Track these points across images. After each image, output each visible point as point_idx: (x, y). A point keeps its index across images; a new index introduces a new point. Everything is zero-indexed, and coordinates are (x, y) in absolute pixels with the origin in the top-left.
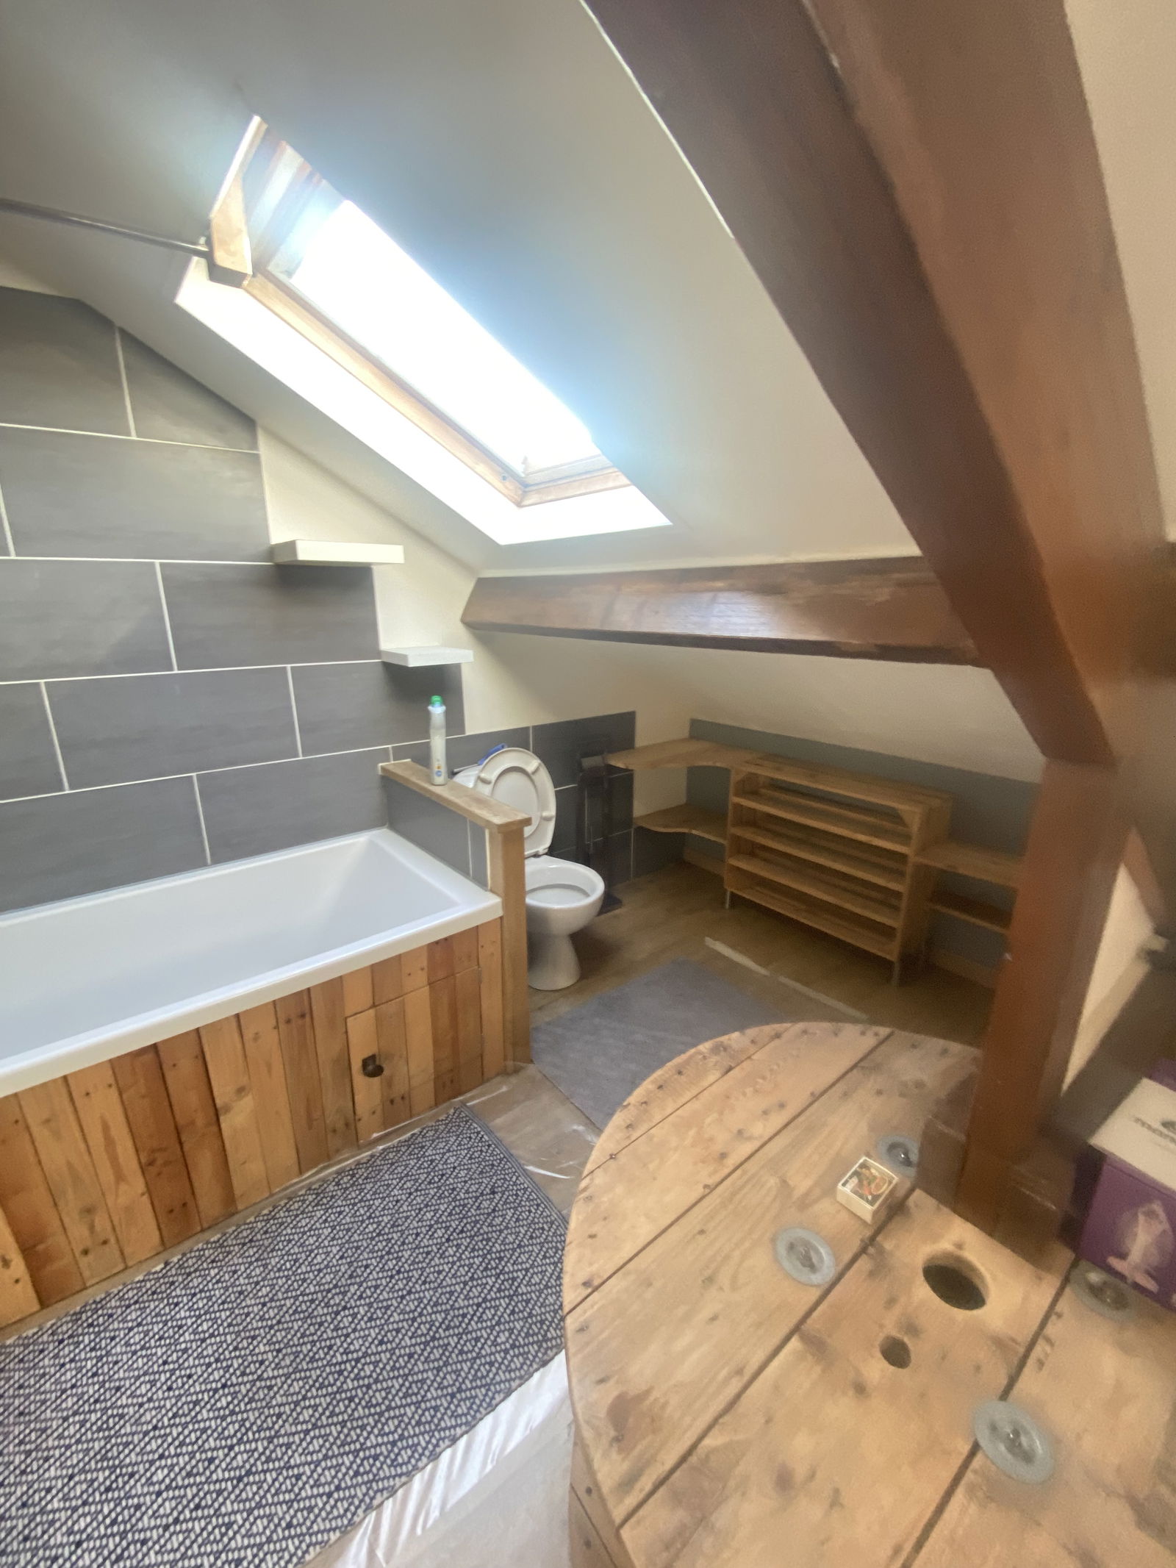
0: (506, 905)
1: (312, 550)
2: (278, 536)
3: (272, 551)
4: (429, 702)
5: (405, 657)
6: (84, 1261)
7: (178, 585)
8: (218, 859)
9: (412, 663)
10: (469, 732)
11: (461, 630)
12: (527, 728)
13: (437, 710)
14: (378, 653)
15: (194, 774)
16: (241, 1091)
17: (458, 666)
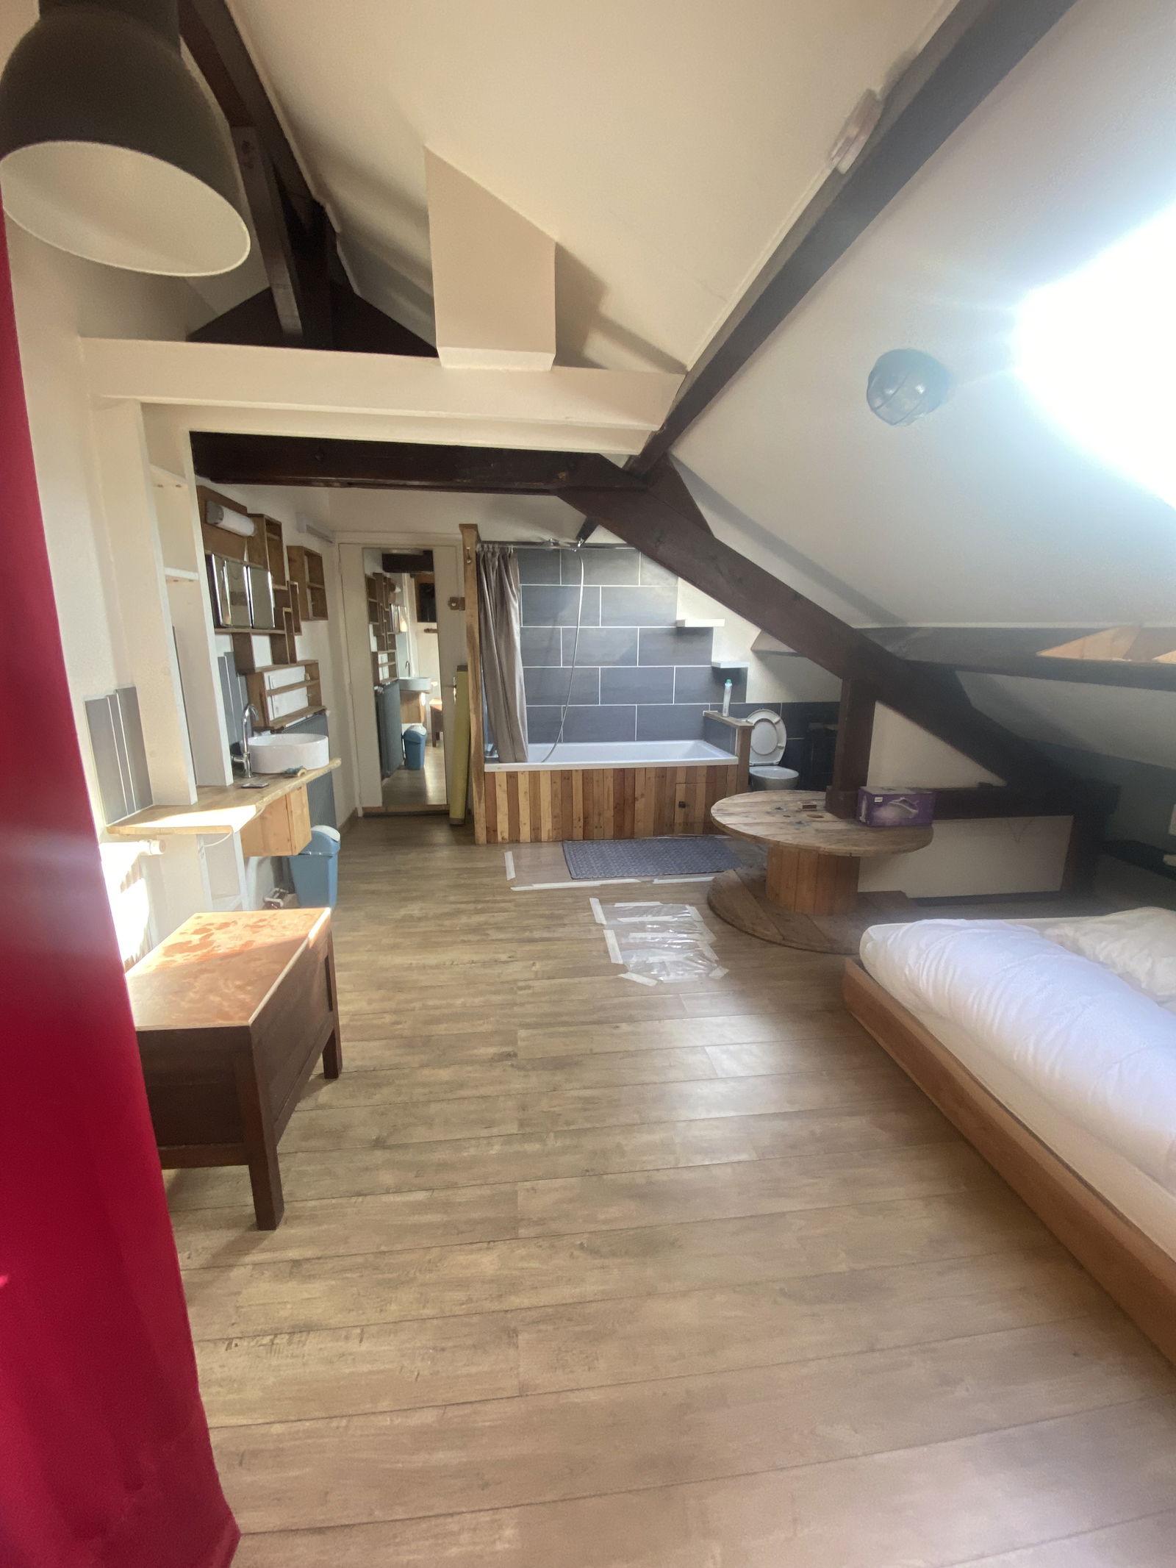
0: (740, 760)
1: (690, 623)
2: (679, 618)
3: (676, 623)
4: (725, 682)
5: (719, 664)
6: (595, 830)
7: (645, 636)
8: (639, 740)
9: (722, 667)
10: (747, 702)
11: (750, 654)
12: (779, 704)
13: (728, 685)
14: (710, 663)
15: (636, 705)
16: (642, 795)
17: (746, 669)
